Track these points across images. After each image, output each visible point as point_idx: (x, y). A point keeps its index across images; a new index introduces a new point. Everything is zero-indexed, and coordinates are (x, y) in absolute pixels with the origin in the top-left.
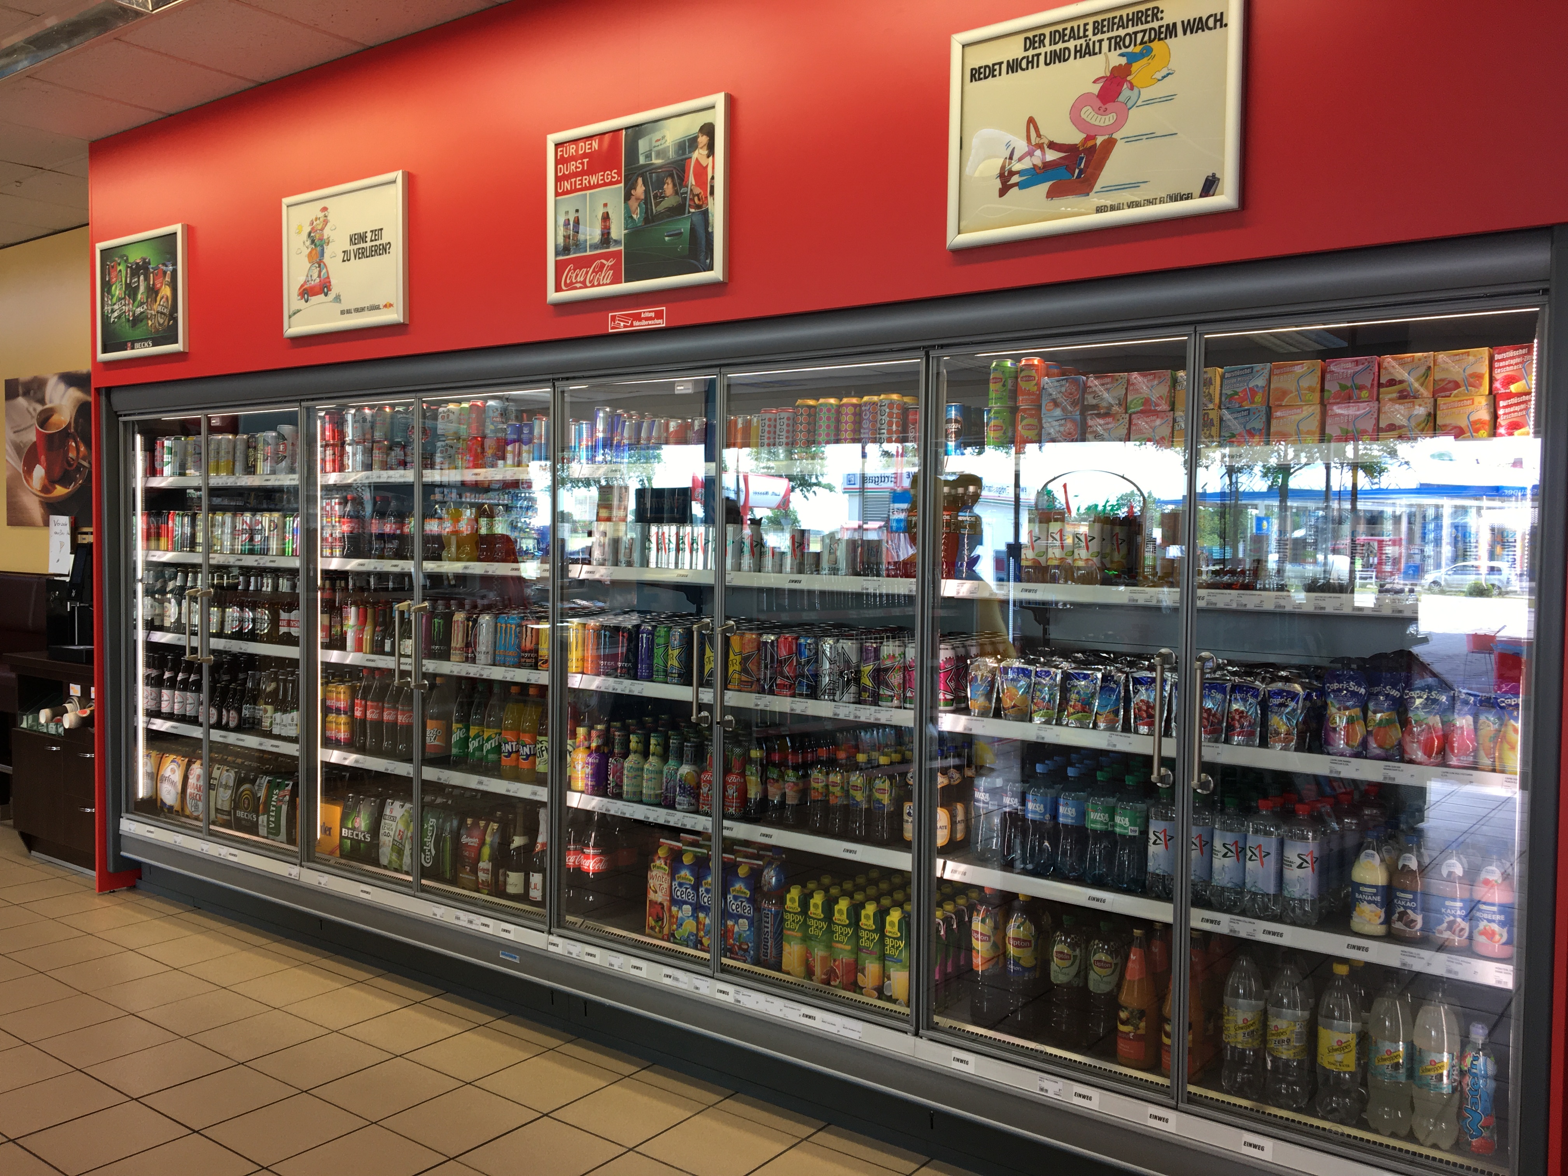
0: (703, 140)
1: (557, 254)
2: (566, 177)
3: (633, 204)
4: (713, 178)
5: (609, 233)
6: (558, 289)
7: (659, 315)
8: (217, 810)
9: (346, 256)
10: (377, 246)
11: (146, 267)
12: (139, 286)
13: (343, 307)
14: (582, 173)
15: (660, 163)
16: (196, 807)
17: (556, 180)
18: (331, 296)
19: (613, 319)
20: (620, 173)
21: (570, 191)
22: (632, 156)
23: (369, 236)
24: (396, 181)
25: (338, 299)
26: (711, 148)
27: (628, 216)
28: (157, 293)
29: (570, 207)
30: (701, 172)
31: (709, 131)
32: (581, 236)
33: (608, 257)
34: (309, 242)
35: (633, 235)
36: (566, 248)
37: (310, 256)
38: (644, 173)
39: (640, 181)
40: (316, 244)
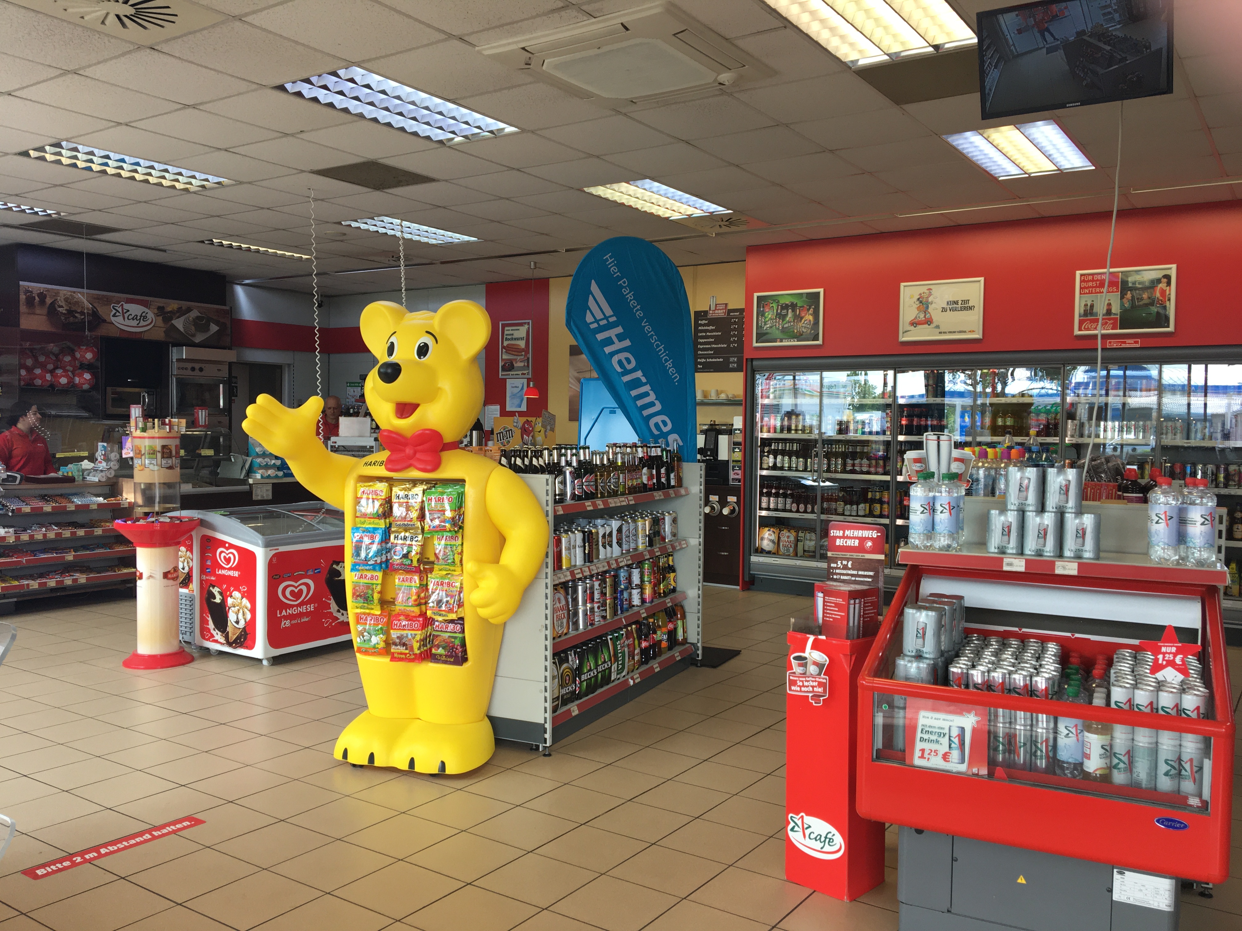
0: (1165, 280)
1: (1080, 316)
2: (1085, 288)
3: (1125, 300)
4: (1170, 294)
5: (1111, 310)
6: (1080, 330)
7: (1136, 342)
8: (804, 551)
9: (944, 310)
10: (966, 306)
11: (793, 306)
12: (787, 314)
13: (940, 331)
14: (1096, 287)
15: (1140, 286)
16: (788, 550)
17: (1081, 288)
18: (932, 326)
19: (1110, 342)
20: (1117, 288)
21: (1089, 293)
22: (1124, 283)
23: (960, 302)
24: (979, 281)
25: (938, 327)
26: (1169, 284)
27: (1122, 305)
28: (802, 318)
29: (1088, 299)
30: (1163, 292)
31: (1168, 277)
32: (1094, 310)
33: (1109, 319)
34: (918, 302)
35: (1124, 312)
36: (1086, 314)
37: (918, 308)
38: (1131, 289)
39: (1129, 292)
40: (923, 303)
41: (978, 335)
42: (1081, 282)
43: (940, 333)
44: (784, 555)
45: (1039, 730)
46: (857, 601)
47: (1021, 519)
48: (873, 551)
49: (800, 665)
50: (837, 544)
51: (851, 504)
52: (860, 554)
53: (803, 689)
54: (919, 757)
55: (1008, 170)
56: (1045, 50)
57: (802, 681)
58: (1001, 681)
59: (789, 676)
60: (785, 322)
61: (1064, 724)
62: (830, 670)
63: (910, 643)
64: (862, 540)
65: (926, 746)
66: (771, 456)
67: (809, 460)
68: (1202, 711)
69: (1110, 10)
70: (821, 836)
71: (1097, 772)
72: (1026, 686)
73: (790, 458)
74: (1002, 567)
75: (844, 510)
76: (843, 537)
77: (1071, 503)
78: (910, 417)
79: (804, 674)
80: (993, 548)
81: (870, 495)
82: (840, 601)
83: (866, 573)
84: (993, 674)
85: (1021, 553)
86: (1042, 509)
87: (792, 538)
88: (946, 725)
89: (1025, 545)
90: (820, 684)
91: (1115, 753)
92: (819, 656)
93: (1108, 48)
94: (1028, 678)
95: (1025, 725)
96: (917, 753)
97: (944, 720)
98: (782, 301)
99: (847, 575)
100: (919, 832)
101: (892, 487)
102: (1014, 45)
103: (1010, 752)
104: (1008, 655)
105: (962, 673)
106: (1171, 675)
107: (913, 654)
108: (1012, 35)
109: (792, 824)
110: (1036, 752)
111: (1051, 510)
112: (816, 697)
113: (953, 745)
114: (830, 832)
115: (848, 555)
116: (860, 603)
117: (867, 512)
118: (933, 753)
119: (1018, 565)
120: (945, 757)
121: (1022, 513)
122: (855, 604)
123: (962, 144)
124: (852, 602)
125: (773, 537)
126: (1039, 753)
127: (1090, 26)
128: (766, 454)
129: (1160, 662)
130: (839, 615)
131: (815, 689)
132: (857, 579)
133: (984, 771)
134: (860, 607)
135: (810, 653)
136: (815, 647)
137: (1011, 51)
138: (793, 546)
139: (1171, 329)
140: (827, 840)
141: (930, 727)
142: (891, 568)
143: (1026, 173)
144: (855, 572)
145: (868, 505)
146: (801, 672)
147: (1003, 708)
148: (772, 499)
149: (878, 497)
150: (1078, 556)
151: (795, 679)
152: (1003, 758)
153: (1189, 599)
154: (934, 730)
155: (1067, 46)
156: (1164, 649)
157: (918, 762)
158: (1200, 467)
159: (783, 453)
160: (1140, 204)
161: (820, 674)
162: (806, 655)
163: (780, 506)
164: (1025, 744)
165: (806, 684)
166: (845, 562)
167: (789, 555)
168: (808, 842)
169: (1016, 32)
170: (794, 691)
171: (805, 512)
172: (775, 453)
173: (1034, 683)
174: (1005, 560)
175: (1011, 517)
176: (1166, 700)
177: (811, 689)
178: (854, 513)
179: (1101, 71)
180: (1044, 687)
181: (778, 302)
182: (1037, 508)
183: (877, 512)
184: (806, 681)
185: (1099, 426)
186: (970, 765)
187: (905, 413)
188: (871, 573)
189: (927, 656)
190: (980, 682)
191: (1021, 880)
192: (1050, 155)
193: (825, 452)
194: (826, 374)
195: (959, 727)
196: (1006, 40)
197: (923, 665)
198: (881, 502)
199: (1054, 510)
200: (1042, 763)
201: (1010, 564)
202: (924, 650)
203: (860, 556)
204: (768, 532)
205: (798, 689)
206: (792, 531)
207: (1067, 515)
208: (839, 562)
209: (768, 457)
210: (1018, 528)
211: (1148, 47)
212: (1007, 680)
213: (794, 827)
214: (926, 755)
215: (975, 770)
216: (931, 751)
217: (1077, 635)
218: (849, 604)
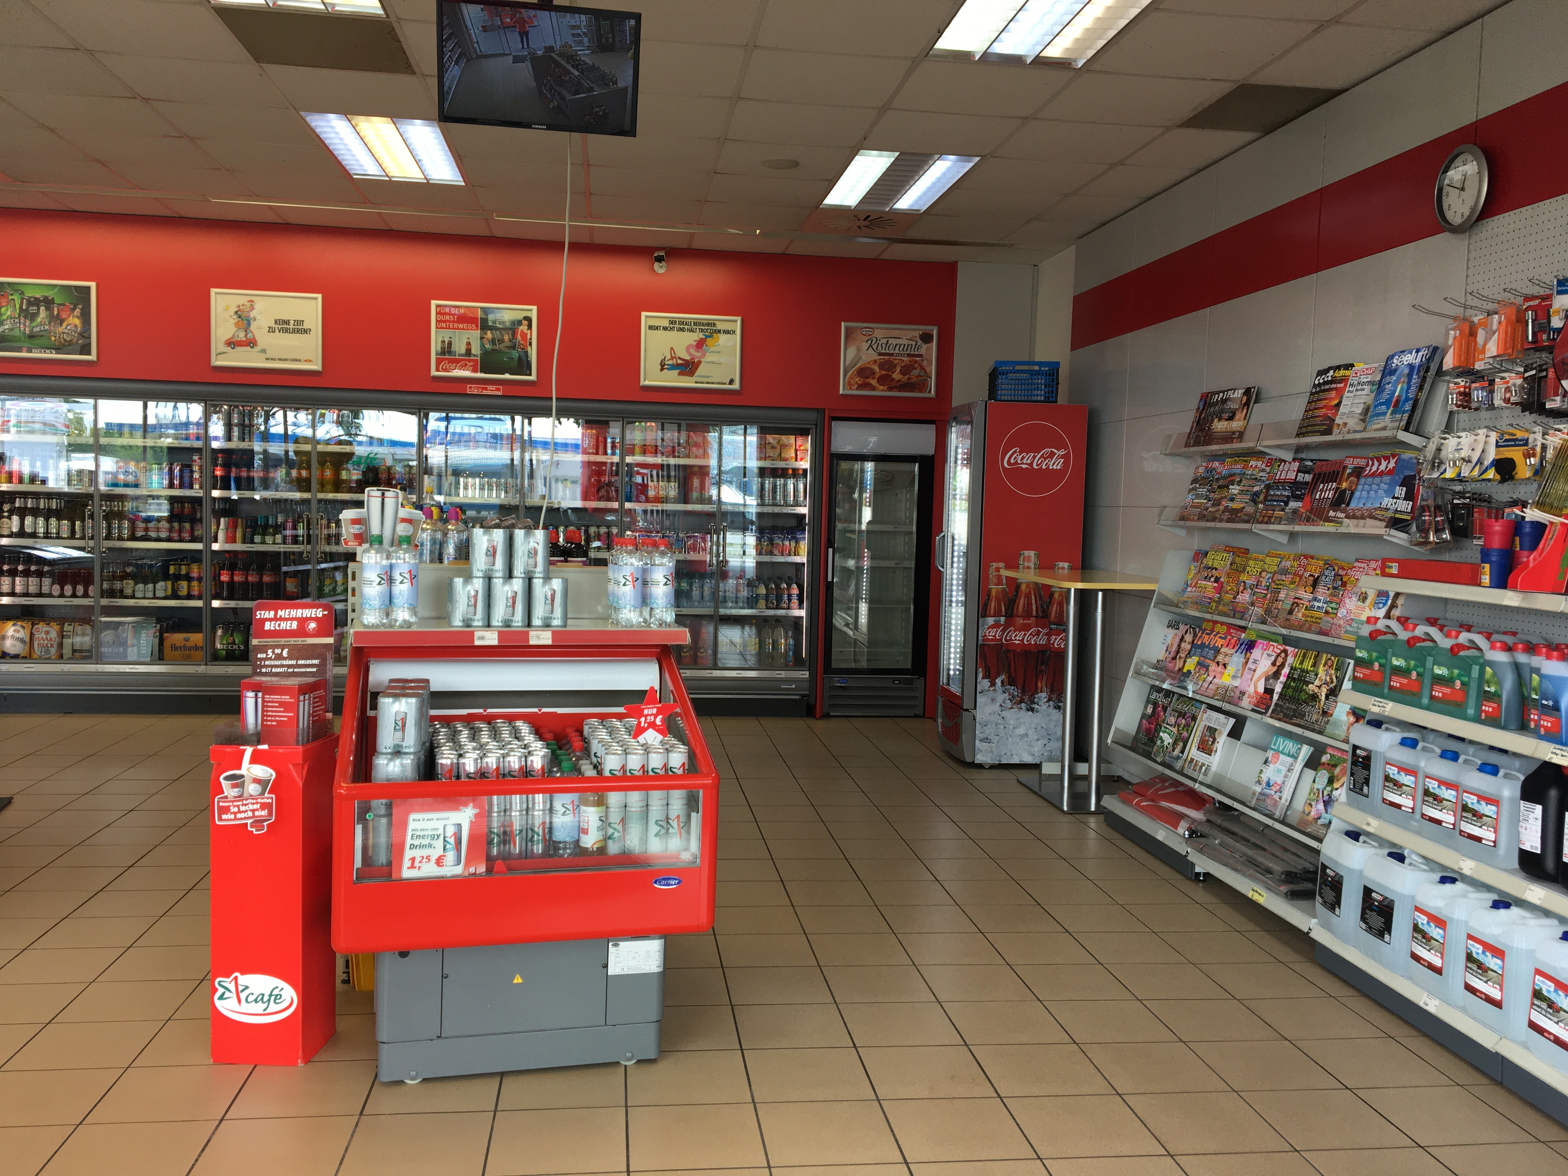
0: (526, 322)
1: (437, 354)
2: (441, 321)
3: (485, 341)
4: (531, 338)
5: (470, 350)
6: (438, 370)
7: (498, 390)
8: (74, 650)
9: (271, 330)
10: (299, 329)
11: (48, 302)
12: (38, 313)
13: (267, 356)
14: (454, 322)
15: (501, 326)
16: (48, 651)
17: (437, 321)
18: (256, 349)
19: (470, 388)
20: (477, 326)
21: (446, 328)
22: (484, 321)
23: (292, 323)
24: (316, 299)
25: (263, 351)
26: (530, 327)
27: (482, 346)
28: (62, 322)
29: (446, 335)
30: (524, 335)
31: (529, 319)
32: (453, 349)
33: (470, 361)
34: (235, 317)
35: (485, 354)
36: (443, 353)
37: (236, 324)
38: (491, 328)
39: (489, 332)
40: (243, 319)
41: (317, 366)
42: (437, 313)
43: (267, 359)
44: (40, 658)
45: (536, 813)
46: (307, 696)
47: (487, 588)
48: (318, 633)
49: (234, 786)
50: (266, 628)
51: (145, 583)
52: (300, 639)
53: (239, 816)
54: (409, 868)
55: (366, 168)
56: (511, 58)
57: (238, 806)
58: (495, 767)
59: (218, 802)
60: (34, 324)
61: (561, 801)
62: (276, 787)
63: (386, 738)
64: (303, 621)
65: (417, 853)
66: (15, 518)
67: (78, 523)
68: (686, 767)
69: (579, 31)
70: (263, 995)
71: (595, 846)
72: (521, 768)
73: (47, 520)
74: (473, 641)
75: (134, 591)
76: (275, 619)
77: (540, 568)
78: (227, 466)
79: (240, 796)
80: (457, 622)
81: (172, 570)
82: (286, 698)
83: (309, 662)
84: (486, 760)
85: (488, 625)
86: (509, 575)
87: (53, 634)
88: (440, 825)
89: (492, 615)
90: (264, 806)
91: (609, 824)
92: (263, 771)
93: (576, 73)
94: (523, 759)
95: (521, 811)
96: (407, 863)
97: (437, 819)
98: (29, 293)
99: (282, 666)
100: (404, 954)
101: (207, 558)
102: (477, 42)
103: (505, 842)
104: (485, 738)
105: (452, 764)
106: (651, 737)
107: (389, 751)
108: (476, 31)
109: (221, 990)
110: (533, 837)
111: (519, 575)
112: (258, 823)
113: (448, 846)
114: (277, 987)
115: (282, 641)
116: (309, 699)
117: (169, 592)
118: (425, 860)
119: (490, 638)
120: (439, 862)
121: (489, 579)
122: (304, 700)
123: (321, 127)
124: (302, 698)
125: (22, 634)
126: (536, 837)
127: (559, 44)
128: (6, 514)
129: (642, 725)
130: (284, 716)
131: (257, 813)
132: (296, 670)
133: (482, 869)
134: (309, 704)
135: (248, 769)
136: (254, 760)
137: (475, 49)
138: (55, 645)
139: (533, 377)
140: (273, 998)
141: (421, 830)
142: (206, 665)
143: (387, 176)
144: (293, 662)
145: (169, 583)
146: (236, 794)
147: (497, 794)
148: (18, 579)
149: (183, 572)
150: (547, 625)
151: (227, 804)
152: (499, 852)
153: (646, 661)
154: (426, 833)
155: (535, 61)
156: (646, 712)
157: (407, 873)
158: (561, 529)
159: (35, 512)
160: (498, 233)
161: (263, 793)
162: (243, 771)
163: (32, 589)
164: (521, 831)
165: (243, 808)
166: (278, 651)
167: (49, 658)
168: (245, 1007)
169: (481, 29)
170: (225, 820)
171: (74, 595)
172: (23, 513)
173: (529, 763)
174: (476, 633)
175: (478, 584)
176: (656, 762)
177: (250, 814)
178: (150, 595)
179: (569, 97)
180: (539, 767)
181: (22, 293)
182: (505, 574)
183: (184, 592)
184: (243, 805)
185: (459, 484)
186: (468, 864)
187: (220, 461)
188: (316, 662)
189: (407, 750)
190: (472, 771)
191: (518, 980)
192: (420, 160)
193: (104, 511)
194: (103, 403)
195: (455, 825)
196: (470, 35)
197: (408, 761)
198: (188, 578)
199: (523, 575)
200: (538, 849)
201: (482, 638)
202: (404, 744)
203: (300, 641)
204: (13, 628)
205: (232, 816)
206: (53, 624)
207: (535, 580)
208: (270, 652)
209: (9, 518)
210: (484, 597)
211: (615, 83)
212: (501, 764)
213: (224, 994)
214: (417, 864)
215: (472, 870)
216: (423, 857)
217: (544, 710)
218: (299, 701)
